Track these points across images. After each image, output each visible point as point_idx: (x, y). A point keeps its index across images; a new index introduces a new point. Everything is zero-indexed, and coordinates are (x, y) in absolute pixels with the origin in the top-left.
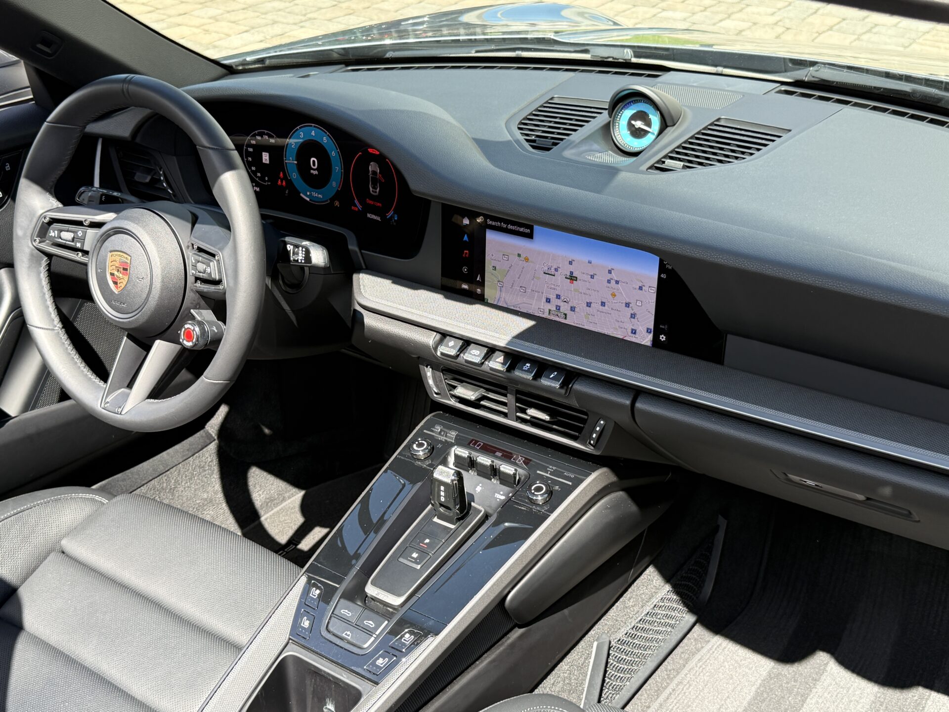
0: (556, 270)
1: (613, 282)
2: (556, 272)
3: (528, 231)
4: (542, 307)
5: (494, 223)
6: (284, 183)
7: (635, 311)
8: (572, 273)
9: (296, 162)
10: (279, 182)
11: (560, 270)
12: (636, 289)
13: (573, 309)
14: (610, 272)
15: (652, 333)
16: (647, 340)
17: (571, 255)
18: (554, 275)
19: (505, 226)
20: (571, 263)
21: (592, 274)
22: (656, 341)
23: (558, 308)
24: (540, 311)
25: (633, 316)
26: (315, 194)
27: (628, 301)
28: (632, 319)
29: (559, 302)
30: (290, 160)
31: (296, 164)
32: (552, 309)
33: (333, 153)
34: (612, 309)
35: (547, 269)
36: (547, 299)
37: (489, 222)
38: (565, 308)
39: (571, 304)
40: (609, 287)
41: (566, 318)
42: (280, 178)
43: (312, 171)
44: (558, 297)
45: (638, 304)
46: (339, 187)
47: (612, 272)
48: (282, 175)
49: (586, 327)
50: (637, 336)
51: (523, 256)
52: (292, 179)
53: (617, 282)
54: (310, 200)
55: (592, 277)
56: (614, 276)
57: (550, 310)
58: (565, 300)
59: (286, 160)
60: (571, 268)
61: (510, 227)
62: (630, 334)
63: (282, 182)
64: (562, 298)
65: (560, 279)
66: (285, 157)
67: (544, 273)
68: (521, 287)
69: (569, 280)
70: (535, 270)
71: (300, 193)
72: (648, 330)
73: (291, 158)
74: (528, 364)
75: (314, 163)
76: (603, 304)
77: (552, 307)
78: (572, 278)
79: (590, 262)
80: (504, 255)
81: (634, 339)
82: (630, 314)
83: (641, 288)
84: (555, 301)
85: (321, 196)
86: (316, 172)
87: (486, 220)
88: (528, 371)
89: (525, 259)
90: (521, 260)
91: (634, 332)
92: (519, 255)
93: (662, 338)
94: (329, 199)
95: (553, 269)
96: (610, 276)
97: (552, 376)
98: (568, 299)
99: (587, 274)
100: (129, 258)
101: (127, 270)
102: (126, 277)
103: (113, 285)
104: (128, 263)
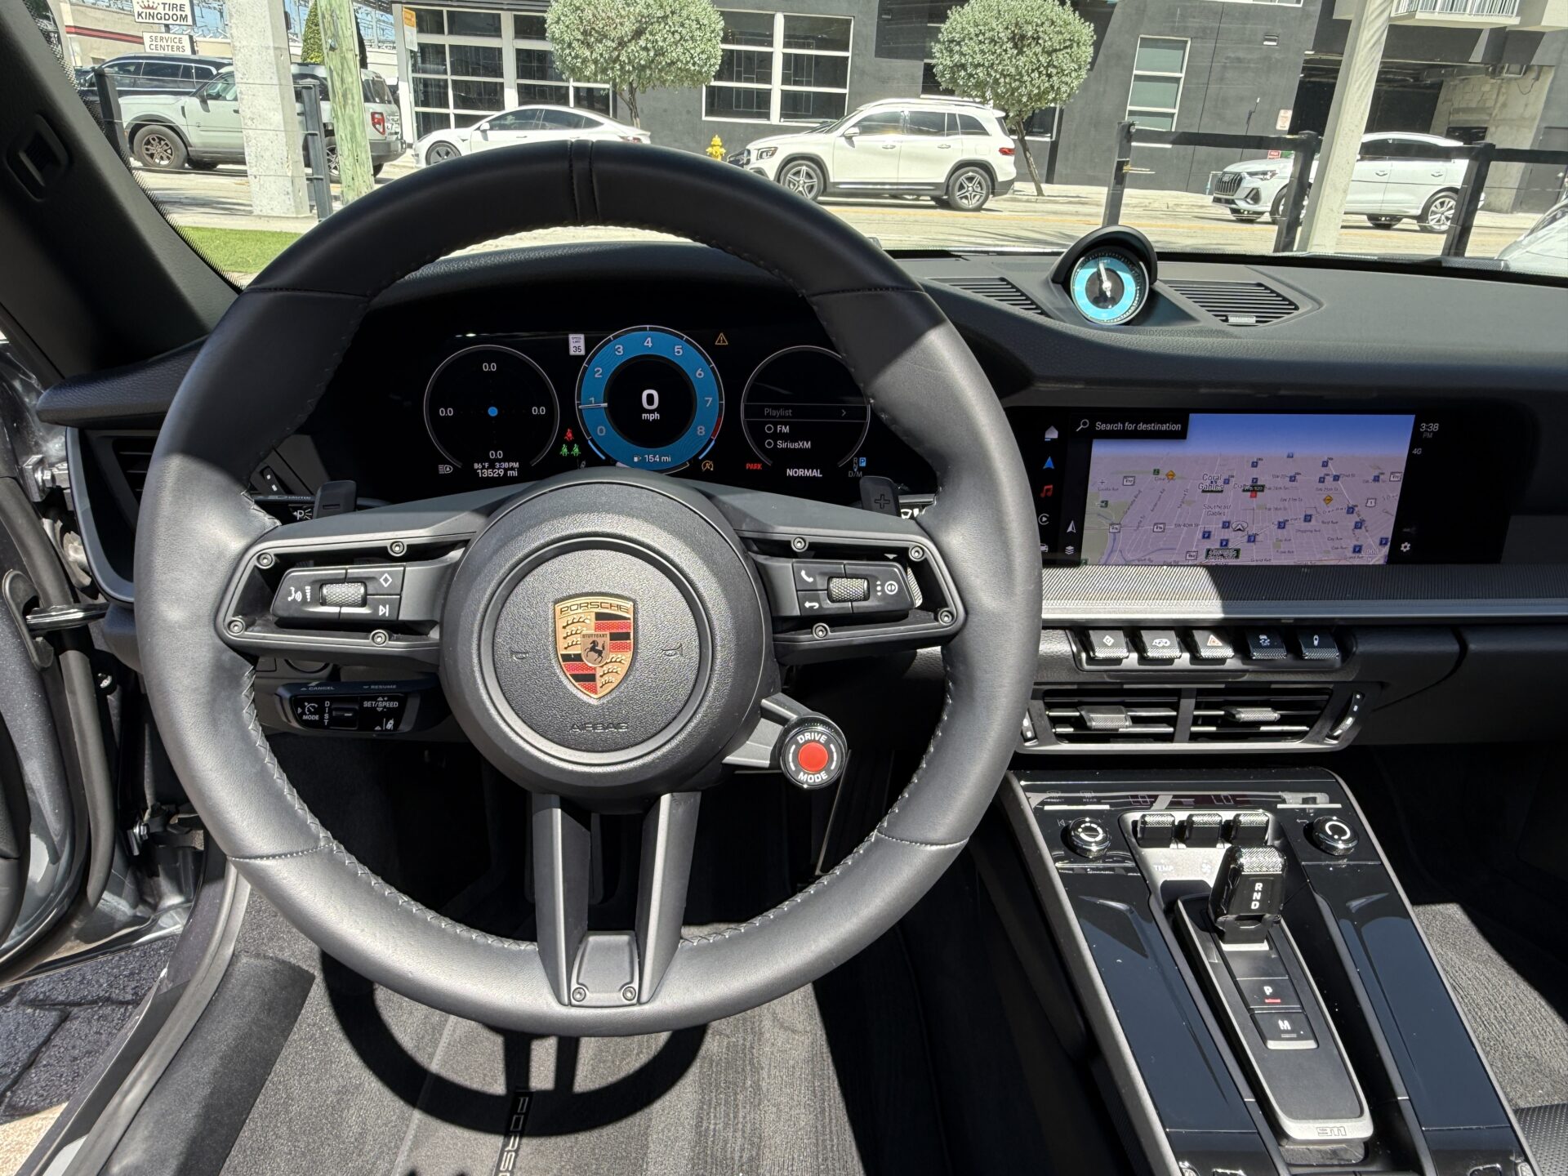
0: (1227, 482)
1: (1329, 479)
2: (1226, 486)
3: (1178, 427)
4: (1194, 549)
5: (1109, 427)
6: (576, 450)
7: (1363, 516)
8: (1255, 480)
9: (606, 405)
10: (564, 450)
11: (1233, 481)
12: (1367, 482)
13: (1252, 539)
14: (1325, 464)
15: (1388, 544)
16: (1376, 556)
17: (1257, 452)
18: (1222, 491)
19: (1129, 427)
20: (1254, 465)
21: (1293, 474)
22: (1394, 557)
23: (1224, 543)
24: (1190, 556)
25: (1359, 525)
26: (652, 458)
27: (1352, 503)
28: (1357, 531)
29: (1227, 534)
30: (590, 403)
31: (605, 408)
32: (1212, 548)
33: (699, 372)
34: (1323, 523)
35: (1208, 483)
36: (1204, 533)
37: (1100, 426)
38: (1237, 540)
39: (1249, 532)
40: (1321, 490)
41: (1237, 557)
42: (566, 442)
43: (644, 416)
44: (1226, 525)
45: (1369, 504)
46: (713, 435)
47: (1330, 464)
48: (570, 435)
49: (1274, 562)
50: (1363, 554)
51: (1164, 472)
52: (595, 439)
53: (1336, 478)
55: (1293, 479)
56: (1332, 469)
57: (1208, 551)
58: (1240, 527)
59: (578, 404)
60: (1255, 473)
61: (1142, 427)
62: (1350, 554)
63: (570, 449)
64: (1234, 526)
65: (1232, 495)
66: (579, 399)
67: (1204, 491)
68: (1155, 524)
69: (1249, 494)
70: (1186, 491)
72: (1383, 542)
73: (593, 399)
74: (1263, 637)
75: (650, 398)
76: (1308, 518)
77: (1213, 544)
78: (1255, 489)
79: (1290, 456)
80: (1125, 477)
81: (1357, 561)
82: (1353, 524)
83: (1376, 479)
84: (1219, 534)
85: (669, 459)
86: (657, 416)
87: (1093, 425)
88: (1271, 646)
89: (1167, 475)
90: (1160, 479)
91: (1357, 550)
92: (1157, 472)
93: (1406, 547)
94: (689, 461)
95: (1220, 482)
96: (1324, 471)
97: (1316, 643)
98: (1245, 525)
99: (1284, 476)
100: (630, 605)
101: (626, 636)
102: (626, 657)
103: (576, 684)
104: (629, 619)
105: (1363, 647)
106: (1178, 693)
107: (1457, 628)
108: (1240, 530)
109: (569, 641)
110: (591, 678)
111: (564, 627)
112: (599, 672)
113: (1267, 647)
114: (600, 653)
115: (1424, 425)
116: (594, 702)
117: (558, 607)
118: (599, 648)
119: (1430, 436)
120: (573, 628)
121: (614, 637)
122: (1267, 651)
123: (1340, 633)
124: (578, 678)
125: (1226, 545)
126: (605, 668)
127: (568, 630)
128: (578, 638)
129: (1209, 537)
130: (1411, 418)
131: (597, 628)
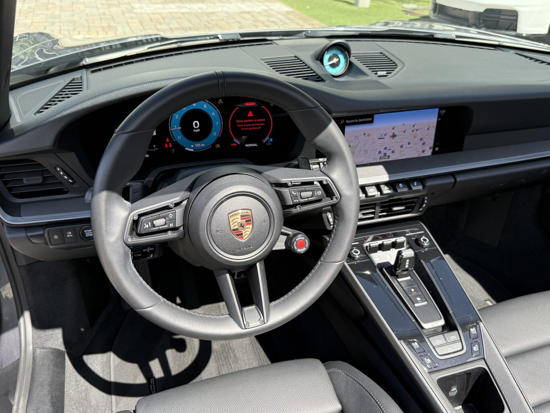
0: (385, 135)
1: (415, 131)
2: (385, 136)
3: (371, 119)
4: (376, 157)
5: (350, 121)
6: (170, 145)
7: (425, 141)
8: (394, 133)
9: (180, 128)
10: (166, 146)
11: (387, 135)
12: (426, 130)
13: (393, 152)
14: (414, 126)
15: (432, 149)
16: (429, 153)
17: (393, 124)
18: (384, 138)
19: (356, 121)
20: (393, 129)
21: (404, 130)
22: (434, 153)
23: (385, 154)
24: (375, 159)
25: (424, 144)
26: (198, 145)
27: (421, 137)
28: (423, 146)
29: (386, 151)
30: (175, 128)
31: (180, 129)
32: (381, 156)
33: (213, 113)
34: (413, 144)
35: (380, 136)
36: (379, 152)
37: (348, 122)
38: (389, 153)
39: (392, 150)
40: (412, 134)
41: (389, 158)
42: (166, 143)
43: (194, 131)
44: (385, 148)
45: (426, 137)
46: (219, 135)
47: (415, 126)
48: (168, 140)
49: (399, 158)
50: (425, 153)
51: (367, 134)
52: (177, 141)
53: (417, 130)
54: (194, 150)
55: (404, 132)
56: (416, 128)
57: (380, 157)
58: (389, 149)
59: (170, 129)
60: (394, 131)
61: (360, 120)
62: (421, 153)
63: (168, 145)
64: (388, 148)
65: (387, 139)
66: (170, 127)
67: (379, 139)
68: (365, 151)
69: (392, 138)
70: (374, 139)
71: (185, 148)
72: (430, 148)
73: (175, 126)
74: (400, 184)
75: (196, 124)
76: (409, 143)
77: (382, 155)
78: (394, 136)
79: (404, 125)
80: (355, 137)
81: (423, 155)
82: (422, 144)
83: (428, 129)
84: (383, 151)
85: (204, 145)
86: (199, 130)
87: (345, 121)
88: (403, 187)
89: (368, 135)
90: (366, 136)
91: (423, 151)
92: (365, 134)
93: (437, 149)
94: (211, 145)
95: (383, 135)
96: (414, 128)
97: (415, 184)
98: (391, 148)
99: (402, 131)
100: (250, 211)
101: (250, 220)
102: (250, 226)
103: (237, 237)
104: (250, 215)
105: (428, 183)
106: (375, 204)
107: (453, 174)
108: (389, 150)
109: (234, 224)
110: (242, 234)
111: (232, 221)
112: (244, 232)
113: (402, 188)
114: (243, 227)
115: (441, 111)
116: (243, 241)
117: (230, 215)
118: (243, 225)
119: (443, 114)
120: (235, 221)
121: (246, 221)
122: (402, 189)
123: (421, 180)
124: (237, 235)
125: (386, 155)
126: (245, 230)
127: (233, 222)
128: (236, 224)
129: (380, 153)
130: (437, 110)
131: (242, 219)
